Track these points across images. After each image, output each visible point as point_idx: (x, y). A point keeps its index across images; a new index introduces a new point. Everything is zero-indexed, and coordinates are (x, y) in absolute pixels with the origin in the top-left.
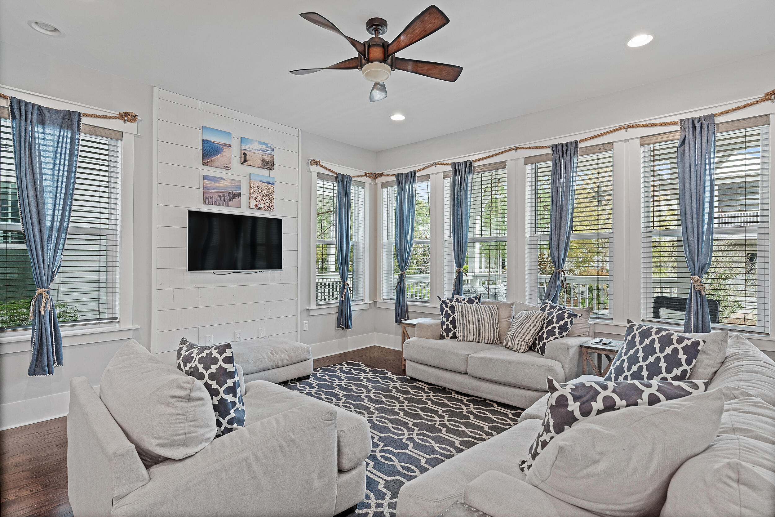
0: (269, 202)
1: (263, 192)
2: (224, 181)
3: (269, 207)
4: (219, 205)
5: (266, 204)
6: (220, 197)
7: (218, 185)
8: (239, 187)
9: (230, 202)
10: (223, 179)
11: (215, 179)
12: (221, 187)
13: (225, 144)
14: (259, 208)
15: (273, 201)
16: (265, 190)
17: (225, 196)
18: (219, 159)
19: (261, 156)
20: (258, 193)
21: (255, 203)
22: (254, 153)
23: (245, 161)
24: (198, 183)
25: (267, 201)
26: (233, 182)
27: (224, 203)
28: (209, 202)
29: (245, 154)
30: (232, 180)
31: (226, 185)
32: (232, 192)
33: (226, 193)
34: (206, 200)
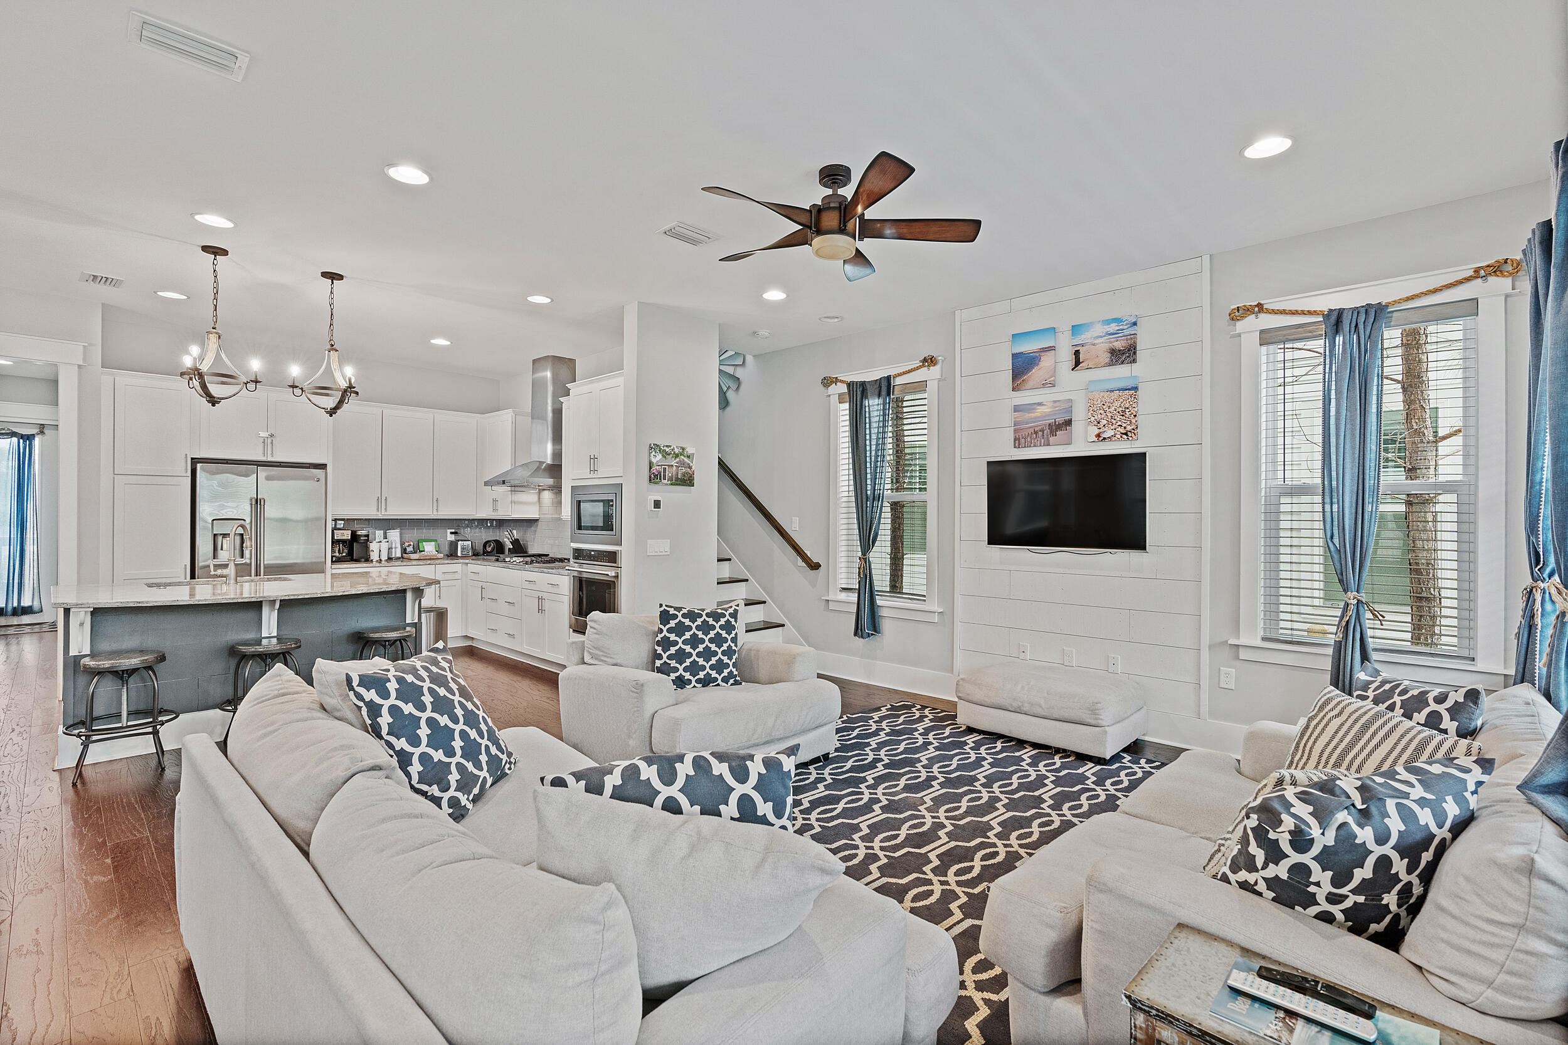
0: (1124, 425)
1: (1112, 410)
2: (1043, 407)
3: (1126, 434)
4: (1035, 446)
5: (1119, 429)
6: (1036, 433)
7: (1033, 415)
8: (1070, 410)
9: (1052, 439)
10: (1040, 404)
11: (1029, 407)
12: (1038, 417)
13: (1043, 348)
14: (1104, 439)
15: (1134, 421)
16: (1117, 404)
17: (1042, 431)
18: (1036, 375)
19: (1107, 346)
20: (1102, 412)
21: (1097, 431)
22: (1094, 345)
23: (1077, 363)
24: (1007, 419)
25: (1120, 423)
26: (1057, 404)
27: (1043, 441)
28: (1019, 444)
29: (1077, 353)
30: (1055, 402)
31: (1045, 412)
32: (1055, 422)
33: (1045, 425)
34: (1018, 443)
